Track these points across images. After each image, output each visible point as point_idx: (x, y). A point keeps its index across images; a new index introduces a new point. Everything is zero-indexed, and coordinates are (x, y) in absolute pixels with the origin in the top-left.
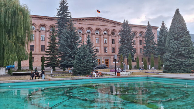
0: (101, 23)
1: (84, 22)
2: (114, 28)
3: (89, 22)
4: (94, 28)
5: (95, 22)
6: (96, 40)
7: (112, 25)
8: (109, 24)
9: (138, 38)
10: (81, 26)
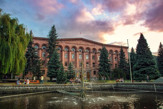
0: (84, 43)
1: (69, 42)
2: (94, 47)
3: (73, 42)
4: (78, 47)
5: (79, 42)
6: (79, 56)
7: (92, 44)
8: (90, 44)
9: (114, 56)
10: (67, 45)
